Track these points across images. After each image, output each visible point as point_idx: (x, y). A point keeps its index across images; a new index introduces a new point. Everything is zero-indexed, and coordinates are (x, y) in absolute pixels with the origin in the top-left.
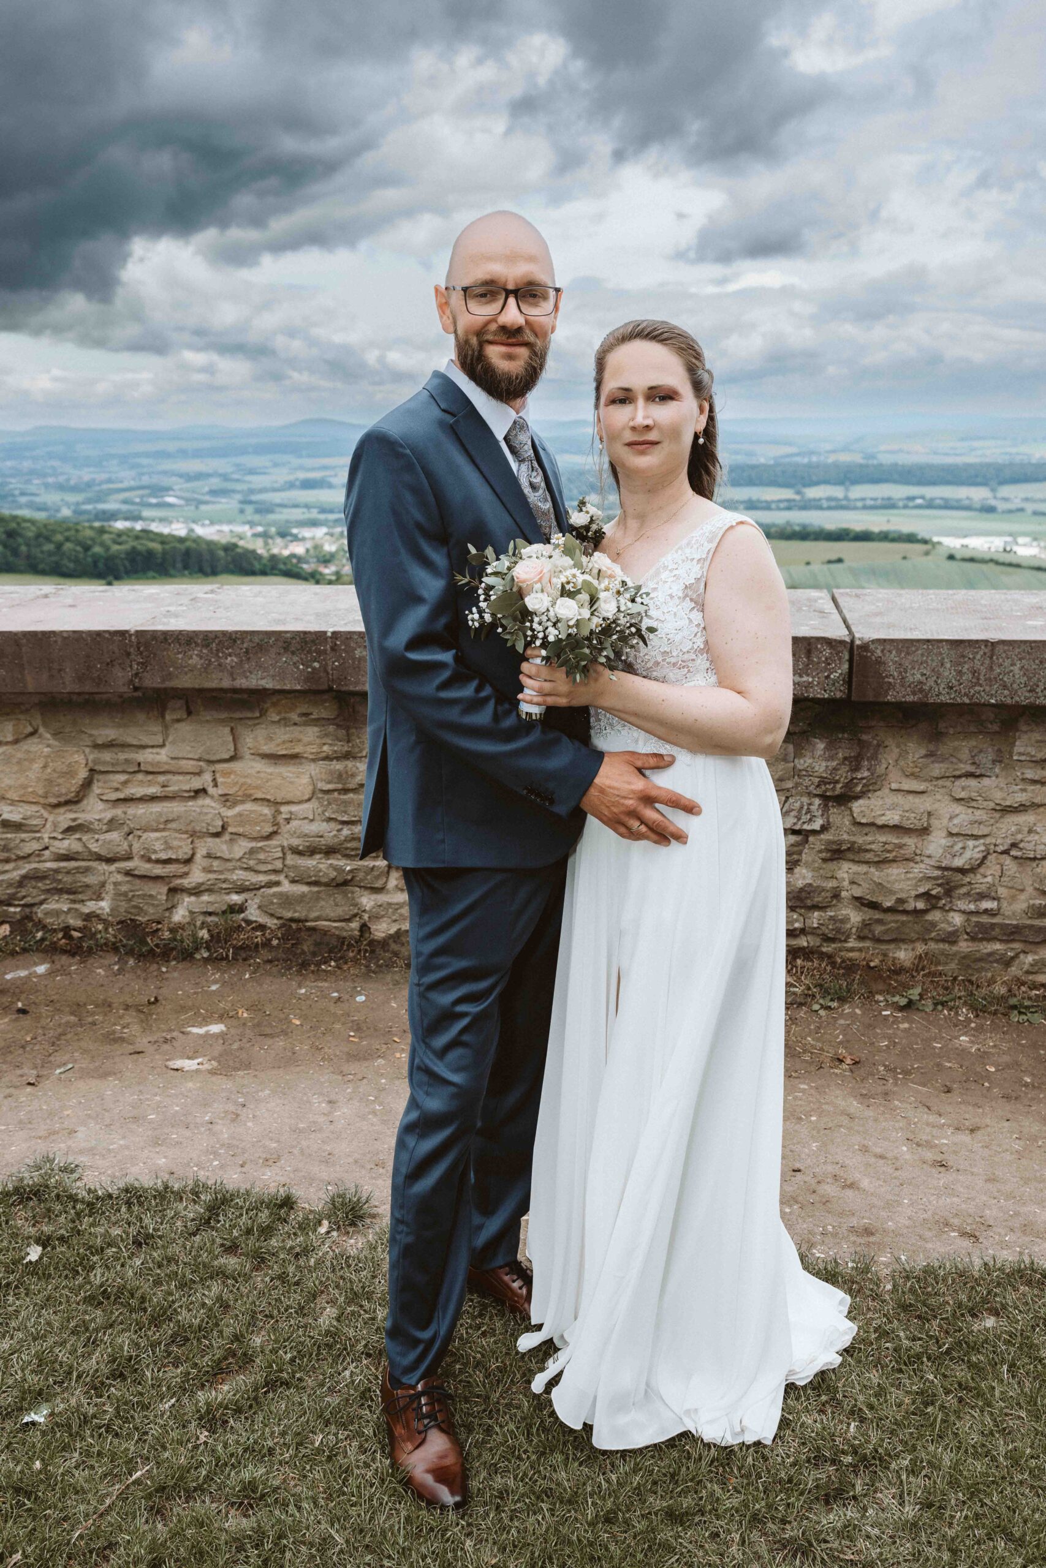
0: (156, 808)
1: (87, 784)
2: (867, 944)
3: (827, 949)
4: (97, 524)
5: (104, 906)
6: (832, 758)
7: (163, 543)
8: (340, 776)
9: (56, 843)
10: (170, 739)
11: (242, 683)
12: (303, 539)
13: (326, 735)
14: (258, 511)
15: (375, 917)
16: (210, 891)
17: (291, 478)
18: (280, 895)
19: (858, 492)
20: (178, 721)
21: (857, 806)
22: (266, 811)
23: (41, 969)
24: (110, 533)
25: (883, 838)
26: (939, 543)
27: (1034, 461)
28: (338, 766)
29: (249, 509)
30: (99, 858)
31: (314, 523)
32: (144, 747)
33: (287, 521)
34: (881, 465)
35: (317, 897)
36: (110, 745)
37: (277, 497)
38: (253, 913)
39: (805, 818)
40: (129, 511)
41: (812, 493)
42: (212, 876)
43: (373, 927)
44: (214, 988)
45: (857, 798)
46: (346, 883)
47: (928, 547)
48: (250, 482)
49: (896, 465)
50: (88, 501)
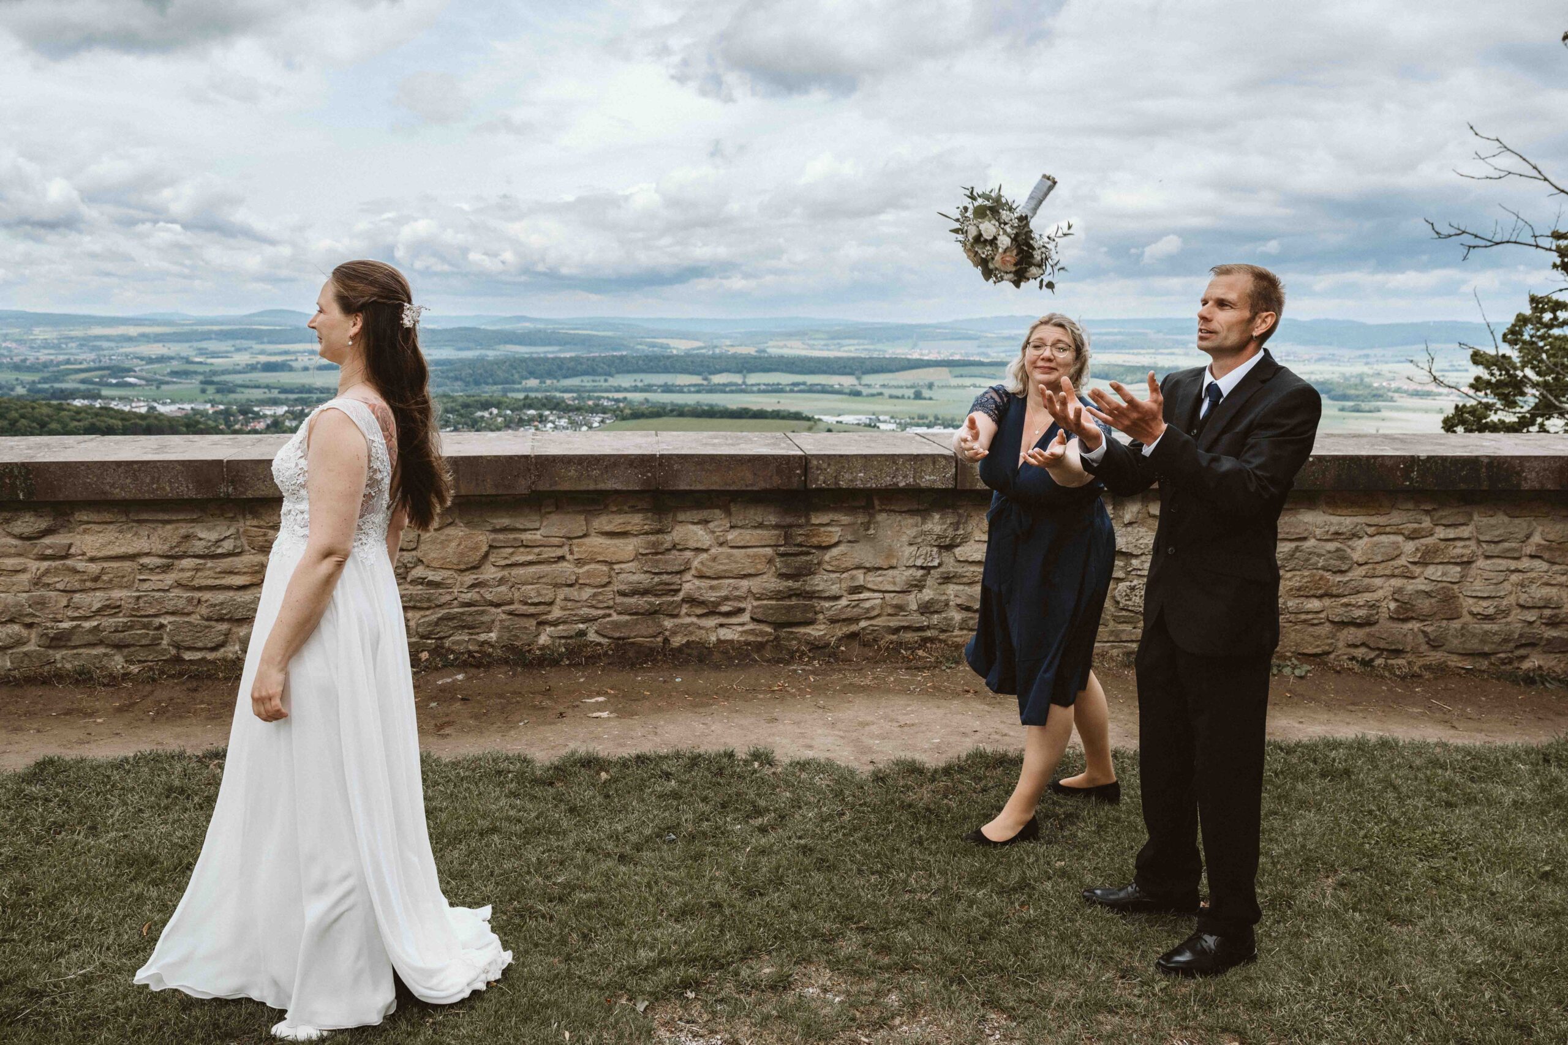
0: (532, 569)
1: (486, 556)
2: (965, 632)
3: (943, 636)
4: (54, 402)
5: (493, 636)
6: (944, 523)
7: (122, 419)
8: (654, 545)
9: (463, 595)
10: (544, 524)
11: (601, 486)
12: (265, 416)
13: (647, 519)
14: (218, 391)
15: (674, 633)
16: (564, 622)
17: (254, 361)
18: (613, 622)
19: (753, 379)
20: (550, 513)
21: (957, 551)
22: (605, 568)
23: (460, 677)
24: (69, 410)
25: (972, 569)
26: (820, 420)
27: (887, 356)
28: (652, 538)
29: (211, 389)
30: (492, 604)
31: (275, 402)
32: (525, 530)
33: (248, 400)
34: (771, 357)
35: (636, 623)
36: (504, 530)
37: (238, 379)
38: (592, 636)
39: (929, 559)
40: (89, 390)
41: (718, 379)
42: (568, 612)
43: (672, 640)
44: (582, 680)
45: (958, 546)
46: (656, 612)
47: (812, 423)
48: (212, 364)
49: (782, 357)
50: (45, 380)
